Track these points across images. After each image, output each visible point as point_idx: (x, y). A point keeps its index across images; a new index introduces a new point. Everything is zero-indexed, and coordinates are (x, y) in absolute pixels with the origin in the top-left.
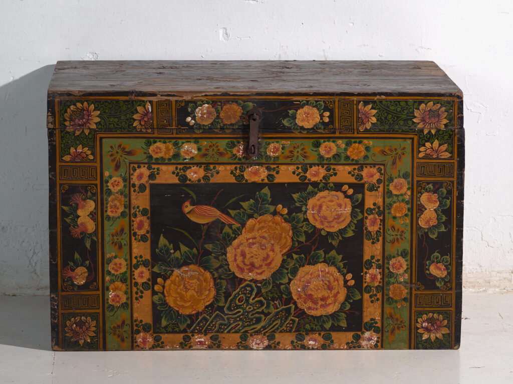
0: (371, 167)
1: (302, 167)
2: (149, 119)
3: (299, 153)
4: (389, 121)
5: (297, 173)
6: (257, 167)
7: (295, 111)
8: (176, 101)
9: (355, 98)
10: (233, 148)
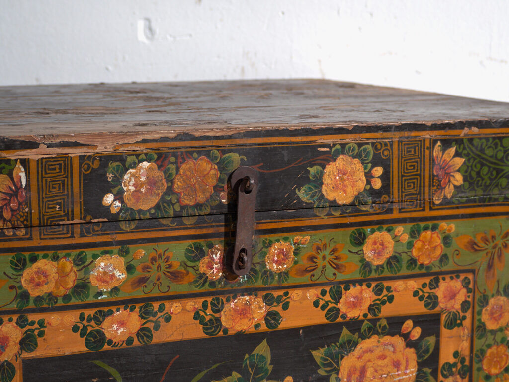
0: (452, 278)
1: (331, 289)
2: (20, 204)
3: (327, 259)
4: (483, 179)
5: (321, 303)
6: (247, 298)
7: (320, 168)
8: (82, 158)
9: (427, 135)
10: (199, 260)
